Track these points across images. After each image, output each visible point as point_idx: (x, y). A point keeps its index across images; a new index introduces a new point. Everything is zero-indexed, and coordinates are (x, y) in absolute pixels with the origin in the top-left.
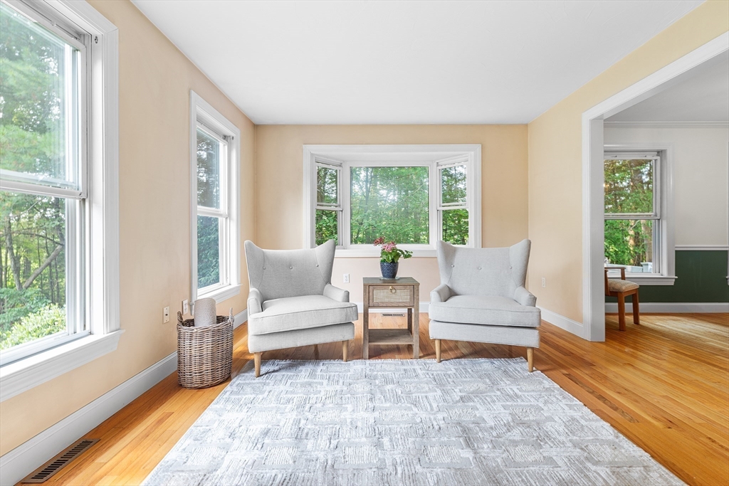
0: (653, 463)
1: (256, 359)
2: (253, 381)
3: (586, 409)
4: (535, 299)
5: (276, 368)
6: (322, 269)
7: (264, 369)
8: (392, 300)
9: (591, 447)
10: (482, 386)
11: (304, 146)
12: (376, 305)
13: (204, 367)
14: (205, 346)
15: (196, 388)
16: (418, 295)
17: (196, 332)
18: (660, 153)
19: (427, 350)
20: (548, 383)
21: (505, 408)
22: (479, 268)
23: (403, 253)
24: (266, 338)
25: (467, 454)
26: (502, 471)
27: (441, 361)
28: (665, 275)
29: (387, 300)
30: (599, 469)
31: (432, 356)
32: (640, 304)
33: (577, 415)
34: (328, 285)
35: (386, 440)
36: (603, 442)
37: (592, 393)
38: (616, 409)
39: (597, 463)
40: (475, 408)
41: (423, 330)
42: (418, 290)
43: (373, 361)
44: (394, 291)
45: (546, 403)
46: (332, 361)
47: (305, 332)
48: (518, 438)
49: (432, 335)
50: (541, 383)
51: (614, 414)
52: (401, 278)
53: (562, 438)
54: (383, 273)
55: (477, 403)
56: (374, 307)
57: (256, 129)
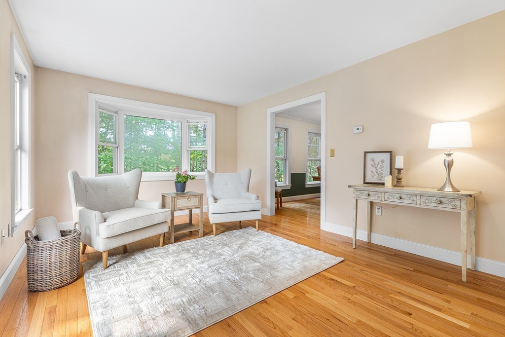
0: (310, 248)
1: (105, 256)
2: (104, 272)
3: (284, 239)
4: (258, 197)
5: (114, 261)
6: (132, 190)
7: (109, 262)
8: (188, 205)
9: (293, 250)
10: (244, 241)
11: (89, 94)
12: (179, 209)
13: (64, 270)
14: (64, 253)
15: (55, 288)
16: (202, 201)
17: (57, 243)
18: (286, 129)
19: (208, 231)
20: (266, 234)
21: (258, 246)
22: (226, 184)
23: (190, 177)
24: (114, 239)
25: (257, 264)
26: (272, 265)
27: (216, 236)
28: (288, 185)
29: (185, 205)
30: (298, 255)
31: (211, 234)
32: (282, 198)
33: (283, 242)
34: (137, 201)
35: (220, 271)
36: (295, 247)
37: (282, 234)
38: (292, 237)
39: (297, 254)
40: (246, 249)
41: (205, 220)
42: (203, 198)
43: (176, 244)
44: (189, 199)
45: (270, 240)
46: (154, 248)
47: (140, 231)
48: (270, 254)
49: (212, 222)
50: (264, 235)
51: (293, 239)
52: (188, 192)
53: (283, 250)
54: (177, 189)
55: (245, 247)
56: (177, 210)
57: (38, 70)
